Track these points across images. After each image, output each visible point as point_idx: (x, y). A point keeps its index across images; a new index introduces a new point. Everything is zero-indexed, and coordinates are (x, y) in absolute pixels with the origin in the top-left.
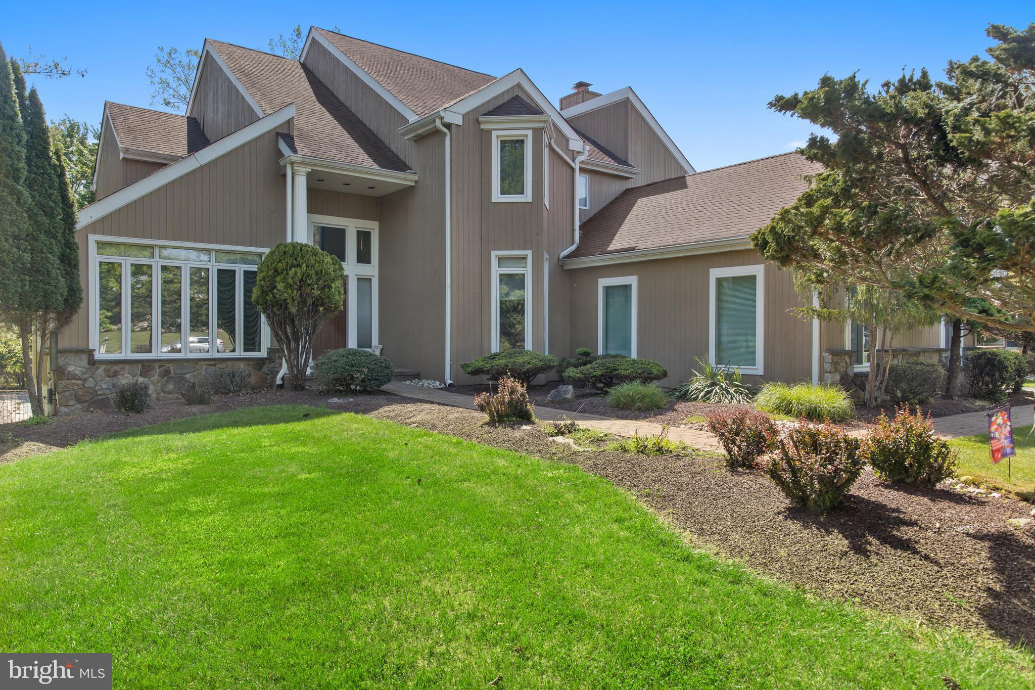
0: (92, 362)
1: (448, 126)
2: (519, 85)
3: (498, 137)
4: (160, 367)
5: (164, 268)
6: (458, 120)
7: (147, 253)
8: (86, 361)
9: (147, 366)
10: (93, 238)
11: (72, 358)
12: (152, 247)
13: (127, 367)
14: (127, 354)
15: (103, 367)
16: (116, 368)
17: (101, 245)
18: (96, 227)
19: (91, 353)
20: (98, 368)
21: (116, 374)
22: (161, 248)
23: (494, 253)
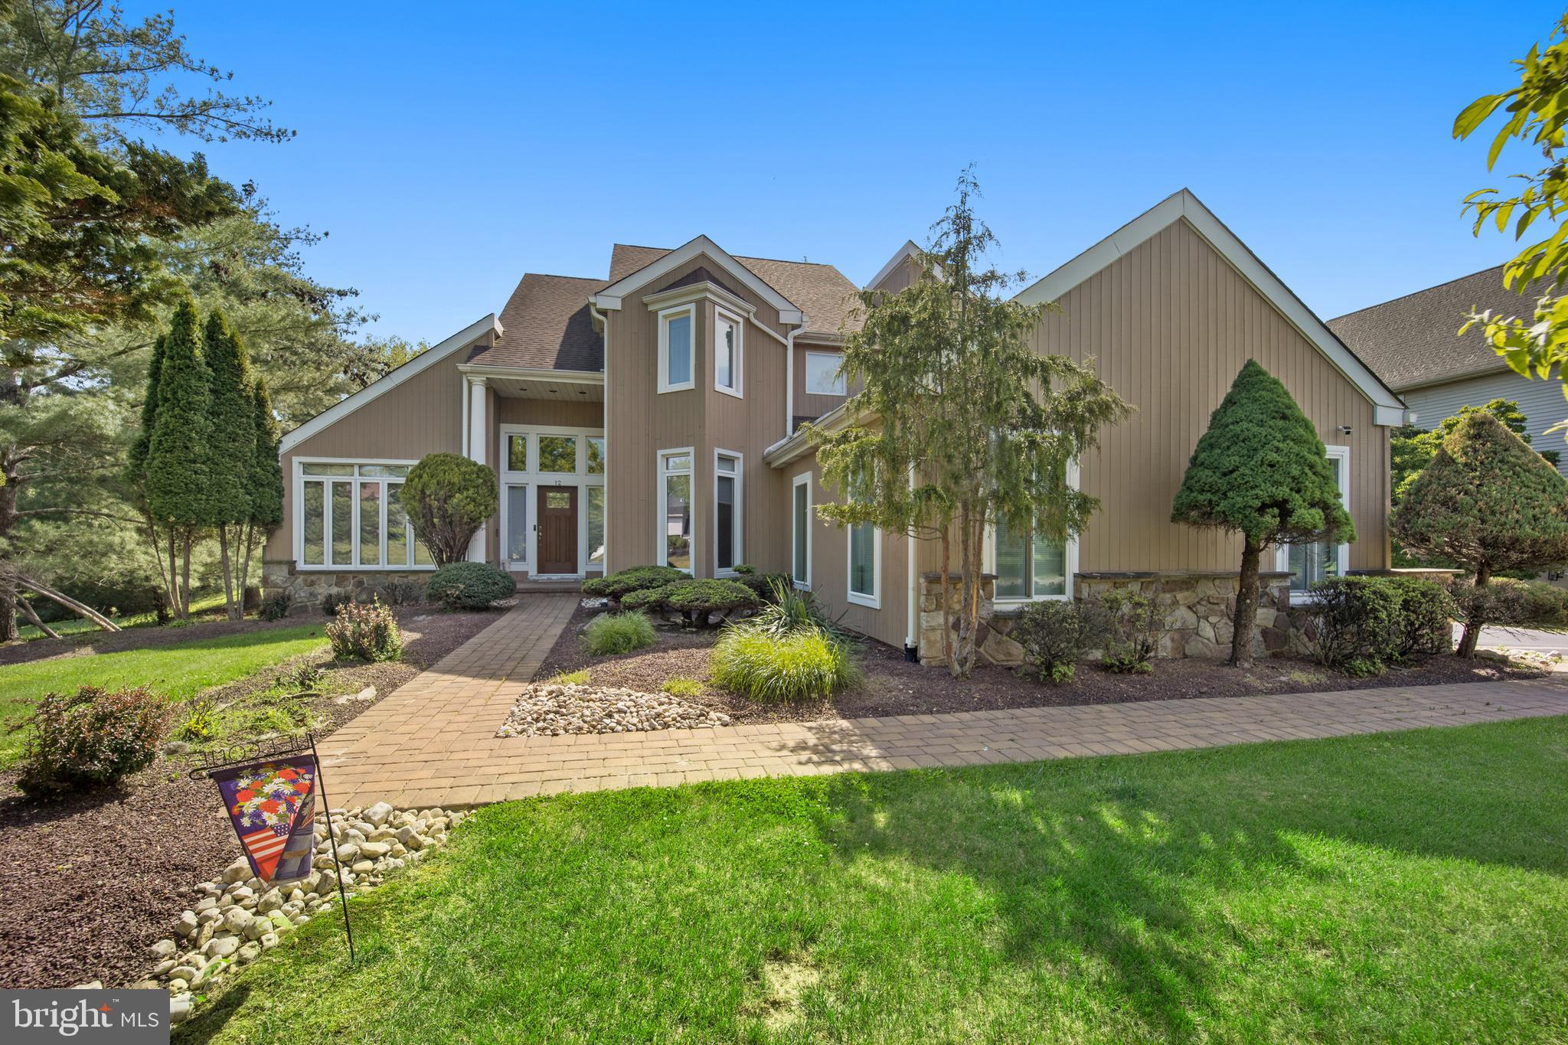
0: (293, 571)
1: (604, 313)
2: (703, 255)
3: (665, 317)
4: (354, 578)
5: (363, 485)
6: (617, 305)
7: (348, 470)
8: (286, 571)
9: (341, 577)
10: (296, 460)
11: (276, 568)
12: (352, 465)
13: (323, 577)
14: (328, 565)
15: (302, 577)
16: (313, 578)
17: (307, 468)
18: (299, 449)
19: (292, 564)
20: (296, 579)
21: (312, 584)
22: (361, 466)
23: (660, 453)
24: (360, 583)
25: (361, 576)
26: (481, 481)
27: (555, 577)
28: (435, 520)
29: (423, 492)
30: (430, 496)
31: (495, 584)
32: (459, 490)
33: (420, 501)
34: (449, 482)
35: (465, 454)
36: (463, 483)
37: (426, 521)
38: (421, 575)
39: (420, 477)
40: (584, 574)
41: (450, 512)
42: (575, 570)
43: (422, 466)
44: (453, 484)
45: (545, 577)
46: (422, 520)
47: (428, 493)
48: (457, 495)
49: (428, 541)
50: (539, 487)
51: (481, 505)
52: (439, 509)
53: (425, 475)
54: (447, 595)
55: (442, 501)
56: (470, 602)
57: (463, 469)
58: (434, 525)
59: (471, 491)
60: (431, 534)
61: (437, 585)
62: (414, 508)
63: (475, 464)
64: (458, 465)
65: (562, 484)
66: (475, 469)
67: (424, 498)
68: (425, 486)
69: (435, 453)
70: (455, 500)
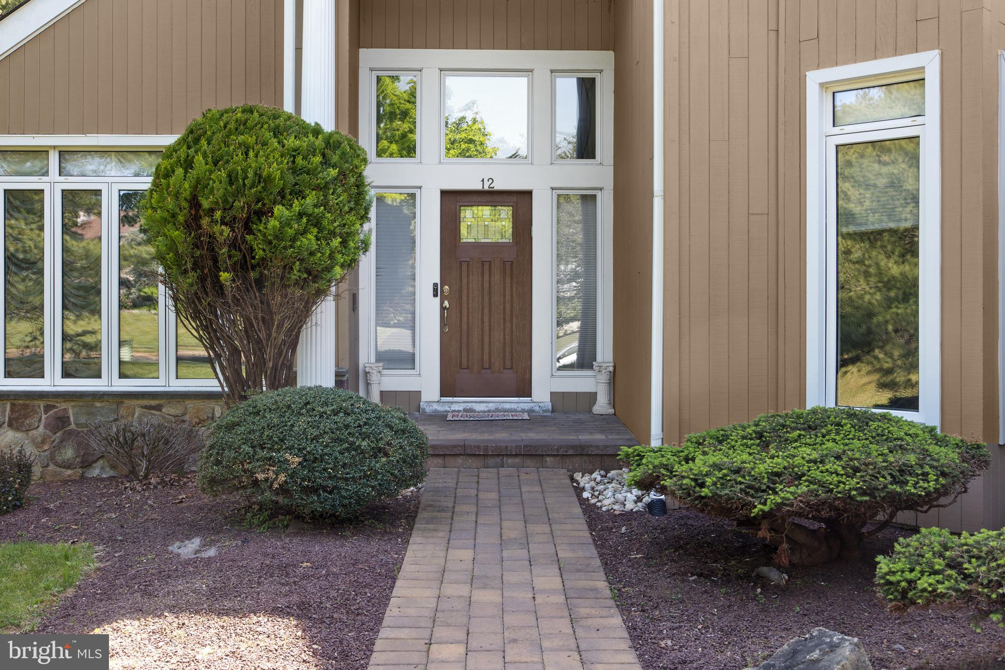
4: (48, 409)
5: (68, 198)
7: (37, 162)
9: (21, 407)
12: (45, 151)
22: (65, 154)
23: (814, 78)
24: (61, 421)
25: (63, 406)
26: (333, 172)
27: (482, 405)
28: (224, 276)
29: (194, 202)
30: (211, 211)
31: (378, 452)
32: (281, 197)
33: (187, 226)
34: (258, 176)
35: (288, 106)
36: (291, 179)
37: (202, 279)
38: (190, 404)
39: (188, 164)
40: (546, 399)
41: (259, 254)
42: (524, 389)
43: (193, 137)
44: (269, 180)
45: (459, 404)
46: (192, 277)
47: (206, 204)
48: (278, 210)
49: (206, 328)
50: (444, 193)
51: (333, 234)
52: (234, 245)
53: (199, 158)
54: (256, 483)
55: (239, 225)
56: (314, 503)
57: (291, 142)
58: (219, 288)
59: (311, 199)
60: (212, 308)
61: (229, 454)
62: (172, 246)
63: (317, 131)
64: (277, 132)
65: (498, 186)
66: (319, 142)
67: (197, 218)
68: (198, 186)
69: (222, 107)
70: (273, 223)
